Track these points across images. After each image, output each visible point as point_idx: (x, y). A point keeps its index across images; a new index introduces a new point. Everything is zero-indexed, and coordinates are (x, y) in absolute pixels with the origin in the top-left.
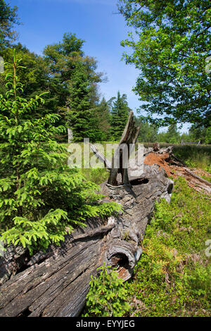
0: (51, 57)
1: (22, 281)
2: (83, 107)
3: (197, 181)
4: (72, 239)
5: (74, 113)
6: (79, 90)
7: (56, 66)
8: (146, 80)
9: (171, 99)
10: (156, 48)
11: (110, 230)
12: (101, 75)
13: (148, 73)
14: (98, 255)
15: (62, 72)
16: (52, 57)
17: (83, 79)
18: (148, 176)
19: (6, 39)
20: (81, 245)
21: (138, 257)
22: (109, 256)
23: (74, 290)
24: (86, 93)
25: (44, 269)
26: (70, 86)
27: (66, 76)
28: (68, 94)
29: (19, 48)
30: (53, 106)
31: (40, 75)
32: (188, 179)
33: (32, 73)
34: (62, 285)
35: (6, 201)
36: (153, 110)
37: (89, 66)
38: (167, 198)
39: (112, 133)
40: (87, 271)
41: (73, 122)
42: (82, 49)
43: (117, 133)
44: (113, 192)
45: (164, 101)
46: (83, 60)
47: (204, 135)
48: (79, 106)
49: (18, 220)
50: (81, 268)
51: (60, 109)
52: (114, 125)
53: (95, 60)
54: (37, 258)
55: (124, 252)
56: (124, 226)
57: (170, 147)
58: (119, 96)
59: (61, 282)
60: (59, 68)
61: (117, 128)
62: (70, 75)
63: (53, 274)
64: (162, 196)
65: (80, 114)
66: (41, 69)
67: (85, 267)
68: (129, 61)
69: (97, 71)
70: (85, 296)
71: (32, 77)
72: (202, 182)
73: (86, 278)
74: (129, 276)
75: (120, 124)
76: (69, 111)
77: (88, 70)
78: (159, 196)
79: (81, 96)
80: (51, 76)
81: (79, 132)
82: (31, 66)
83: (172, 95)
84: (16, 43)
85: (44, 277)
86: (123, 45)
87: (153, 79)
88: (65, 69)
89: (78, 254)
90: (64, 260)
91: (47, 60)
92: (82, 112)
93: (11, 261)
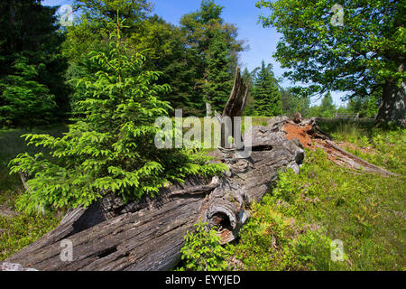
0: (188, 26)
1: (114, 225)
2: (222, 78)
3: (338, 154)
4: (169, 194)
5: (212, 86)
6: (217, 60)
7: (193, 36)
8: (287, 45)
9: (319, 65)
10: (297, 7)
11: (213, 189)
12: (242, 42)
13: (290, 36)
14: (198, 213)
15: (200, 42)
16: (190, 27)
17: (222, 48)
18: (272, 143)
19: (142, 11)
20: (179, 202)
21: (243, 220)
22: (210, 215)
23: (166, 241)
24: (225, 63)
25: (137, 218)
26: (208, 57)
27: (204, 46)
28: (206, 65)
29: (155, 20)
30: (189, 79)
31: (176, 47)
32: (329, 152)
33: (167, 45)
34: (153, 234)
35: (102, 152)
36: (297, 78)
37: (229, 34)
38: (295, 168)
39: (256, 107)
40: (184, 227)
41: (211, 95)
42: (221, 16)
43: (261, 107)
44: (225, 155)
45: (310, 67)
46: (222, 28)
47: (365, 108)
48: (218, 78)
49: (112, 169)
50: (177, 222)
51: (198, 81)
52: (258, 98)
53: (236, 27)
54: (131, 207)
55: (225, 211)
56: (231, 188)
57: (313, 118)
58: (263, 66)
59: (152, 231)
60: (196, 37)
61: (261, 101)
62: (208, 45)
63: (146, 223)
64: (289, 166)
65: (219, 87)
66: (177, 39)
67: (182, 222)
68: (266, 24)
69: (238, 39)
70: (180, 249)
71: (167, 48)
72: (344, 154)
73: (181, 232)
74: (232, 238)
75: (264, 97)
76: (207, 83)
77: (228, 37)
78: (285, 165)
79: (219, 67)
80: (188, 47)
81: (218, 106)
82: (167, 37)
83: (319, 60)
84: (152, 15)
85: (136, 224)
86: (258, 6)
87: (296, 42)
88: (203, 38)
89: (175, 209)
90: (159, 212)
91: (184, 30)
92: (220, 84)
93: (110, 210)
